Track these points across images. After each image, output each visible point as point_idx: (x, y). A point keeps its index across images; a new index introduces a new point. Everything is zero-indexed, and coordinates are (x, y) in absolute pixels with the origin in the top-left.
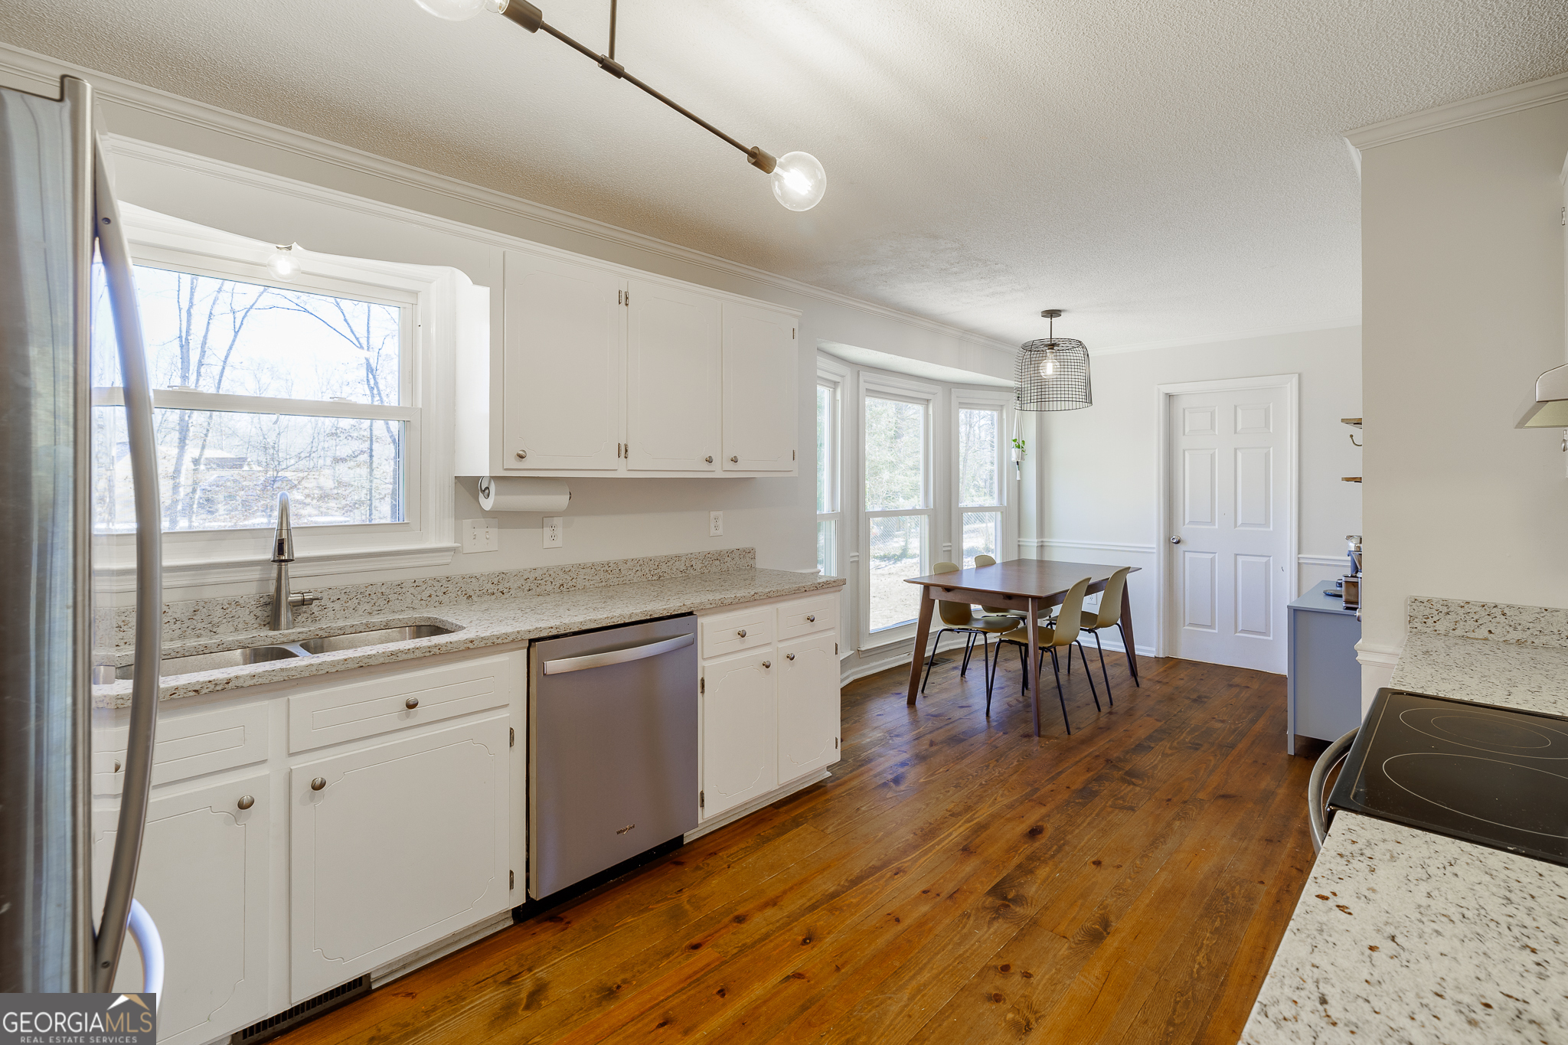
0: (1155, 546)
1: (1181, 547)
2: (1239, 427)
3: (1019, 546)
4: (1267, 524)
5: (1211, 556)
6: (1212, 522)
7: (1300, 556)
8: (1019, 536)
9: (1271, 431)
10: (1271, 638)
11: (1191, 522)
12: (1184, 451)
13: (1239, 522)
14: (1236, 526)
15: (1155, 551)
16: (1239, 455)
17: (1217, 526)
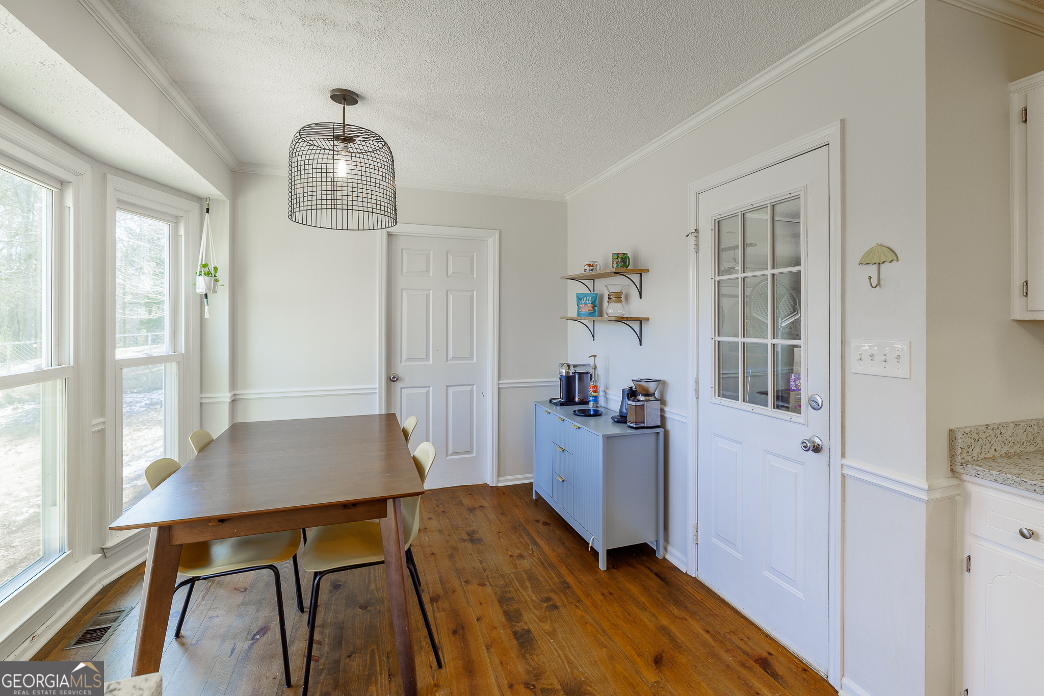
0: (377, 386)
1: (399, 385)
2: (451, 271)
3: (201, 404)
4: (471, 358)
5: (425, 390)
6: (427, 358)
7: (500, 382)
8: (201, 393)
9: (475, 276)
10: (474, 455)
11: (408, 359)
12: (402, 290)
13: (450, 356)
14: (447, 361)
15: (377, 391)
16: (451, 297)
17: (431, 362)
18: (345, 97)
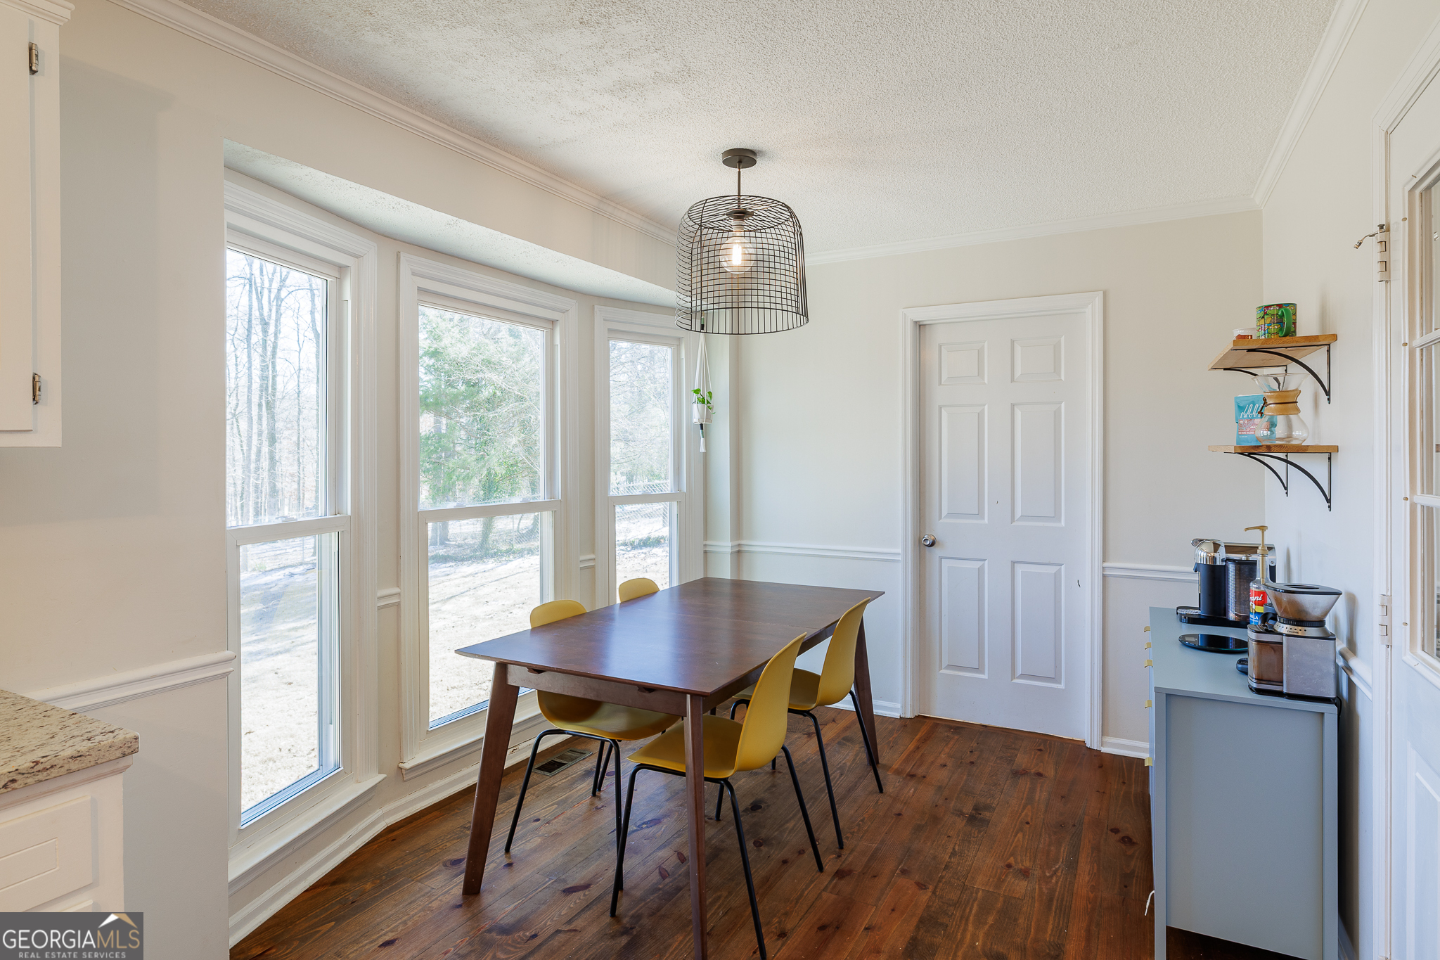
0: (899, 550)
1: (936, 552)
2: (1018, 373)
3: (705, 552)
4: (1056, 517)
5: (978, 564)
6: (980, 514)
7: (1106, 564)
8: (706, 537)
9: (1063, 378)
10: (1062, 686)
11: (950, 515)
12: (940, 408)
13: (1018, 514)
14: (1013, 520)
15: (900, 558)
16: (1018, 413)
17: (986, 521)
18: (741, 158)
